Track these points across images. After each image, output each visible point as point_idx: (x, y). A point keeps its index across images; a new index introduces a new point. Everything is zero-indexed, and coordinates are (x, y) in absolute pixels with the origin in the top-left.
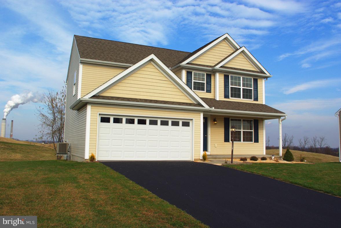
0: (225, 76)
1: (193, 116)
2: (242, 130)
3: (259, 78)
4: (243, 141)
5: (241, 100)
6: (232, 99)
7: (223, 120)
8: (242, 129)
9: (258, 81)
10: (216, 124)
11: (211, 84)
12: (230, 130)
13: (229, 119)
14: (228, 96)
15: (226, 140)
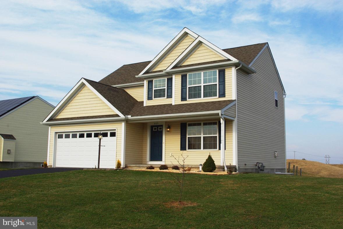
0: (182, 76)
1: (116, 126)
2: (202, 136)
3: (226, 67)
4: (204, 148)
5: (203, 100)
6: (190, 101)
7: (180, 126)
8: (202, 134)
9: (226, 71)
10: (168, 131)
11: (172, 89)
12: (188, 136)
13: (186, 124)
14: (185, 98)
15: (183, 148)
